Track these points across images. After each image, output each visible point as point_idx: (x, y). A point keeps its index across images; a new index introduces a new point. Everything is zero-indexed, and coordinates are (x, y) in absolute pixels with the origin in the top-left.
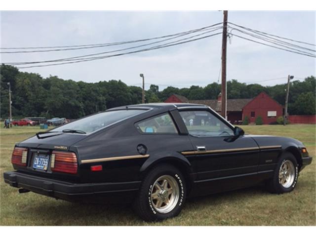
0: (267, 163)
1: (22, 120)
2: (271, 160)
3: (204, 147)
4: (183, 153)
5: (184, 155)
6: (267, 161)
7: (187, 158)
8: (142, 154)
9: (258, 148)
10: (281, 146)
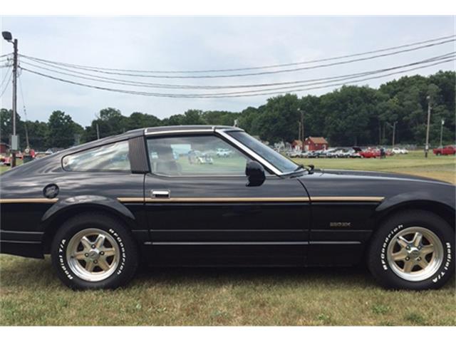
0: (334, 228)
1: (447, 146)
2: (349, 224)
3: (166, 193)
4: (119, 199)
5: (123, 203)
6: (332, 224)
7: (127, 207)
8: (48, 197)
9: (307, 199)
10: (383, 198)
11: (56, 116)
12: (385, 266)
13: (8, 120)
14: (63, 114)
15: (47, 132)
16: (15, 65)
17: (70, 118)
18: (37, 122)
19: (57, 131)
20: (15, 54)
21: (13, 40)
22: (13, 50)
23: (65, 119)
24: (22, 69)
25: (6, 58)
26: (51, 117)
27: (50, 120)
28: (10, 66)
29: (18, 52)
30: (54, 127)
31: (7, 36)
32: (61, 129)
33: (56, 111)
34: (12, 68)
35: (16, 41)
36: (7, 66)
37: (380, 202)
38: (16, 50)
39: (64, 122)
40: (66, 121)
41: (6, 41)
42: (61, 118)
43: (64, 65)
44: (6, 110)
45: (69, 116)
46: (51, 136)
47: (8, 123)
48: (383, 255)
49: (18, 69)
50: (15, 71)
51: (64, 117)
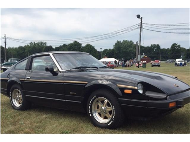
3: (29, 77)
5: (20, 80)
10: (87, 82)
11: (174, 45)
12: (90, 114)
13: (156, 49)
14: (177, 44)
15: (170, 53)
16: (141, 27)
17: (180, 46)
18: (168, 48)
19: (173, 52)
20: (141, 23)
21: (141, 18)
22: (140, 22)
23: (178, 46)
24: (143, 29)
25: (138, 25)
26: (172, 46)
27: (171, 48)
28: (139, 28)
29: (142, 22)
30: (173, 50)
31: (138, 16)
32: (175, 51)
33: (174, 43)
34: (140, 29)
35: (142, 18)
36: (138, 28)
37: (86, 84)
38: (142, 21)
39: (177, 48)
40: (178, 47)
41: (138, 18)
42: (176, 46)
43: (158, 25)
44: (155, 45)
45: (179, 45)
46: (171, 54)
47: (156, 50)
48: (89, 109)
49: (142, 29)
50: (141, 30)
51: (177, 46)
